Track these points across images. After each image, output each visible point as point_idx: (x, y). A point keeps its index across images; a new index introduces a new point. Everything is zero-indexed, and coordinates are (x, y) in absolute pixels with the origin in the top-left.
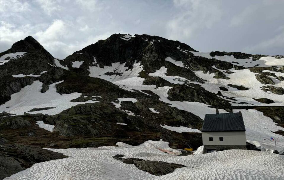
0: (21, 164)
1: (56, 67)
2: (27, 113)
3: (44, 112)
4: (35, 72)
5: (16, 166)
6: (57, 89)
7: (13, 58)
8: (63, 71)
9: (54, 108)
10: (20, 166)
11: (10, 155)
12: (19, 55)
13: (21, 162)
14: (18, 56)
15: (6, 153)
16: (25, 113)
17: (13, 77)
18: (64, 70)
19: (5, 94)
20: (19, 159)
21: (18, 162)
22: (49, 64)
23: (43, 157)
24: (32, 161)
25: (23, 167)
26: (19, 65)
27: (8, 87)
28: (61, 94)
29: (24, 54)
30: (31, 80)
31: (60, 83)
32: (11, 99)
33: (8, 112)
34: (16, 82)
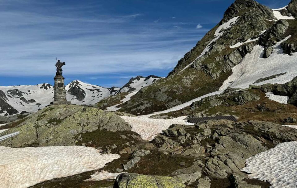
0: (262, 143)
1: (276, 21)
2: (252, 85)
3: (273, 82)
4: (252, 36)
5: (258, 145)
6: (283, 49)
7: (227, 28)
8: (287, 23)
9: (284, 74)
10: (262, 145)
11: (248, 133)
12: (233, 22)
13: (262, 141)
14: (231, 24)
15: (244, 130)
16: (250, 85)
17: (231, 48)
18: (289, 21)
19: (226, 69)
20: (258, 137)
21: (258, 140)
22: (267, 20)
23: (287, 136)
24: (274, 139)
25: (265, 147)
26: (235, 34)
27: (228, 60)
28: (290, 55)
29: (237, 19)
30: (250, 46)
31: (287, 39)
32: (232, 73)
33: (233, 88)
34: (234, 53)
